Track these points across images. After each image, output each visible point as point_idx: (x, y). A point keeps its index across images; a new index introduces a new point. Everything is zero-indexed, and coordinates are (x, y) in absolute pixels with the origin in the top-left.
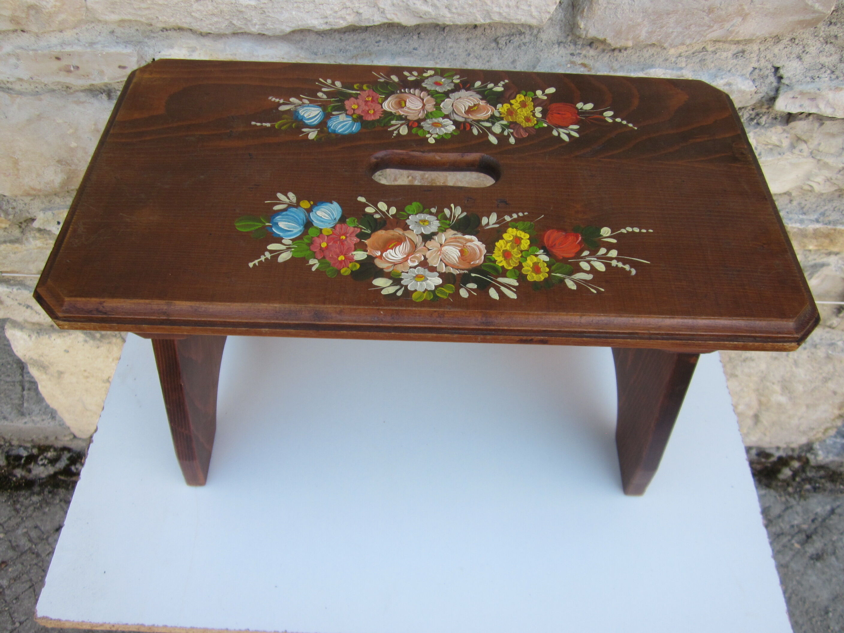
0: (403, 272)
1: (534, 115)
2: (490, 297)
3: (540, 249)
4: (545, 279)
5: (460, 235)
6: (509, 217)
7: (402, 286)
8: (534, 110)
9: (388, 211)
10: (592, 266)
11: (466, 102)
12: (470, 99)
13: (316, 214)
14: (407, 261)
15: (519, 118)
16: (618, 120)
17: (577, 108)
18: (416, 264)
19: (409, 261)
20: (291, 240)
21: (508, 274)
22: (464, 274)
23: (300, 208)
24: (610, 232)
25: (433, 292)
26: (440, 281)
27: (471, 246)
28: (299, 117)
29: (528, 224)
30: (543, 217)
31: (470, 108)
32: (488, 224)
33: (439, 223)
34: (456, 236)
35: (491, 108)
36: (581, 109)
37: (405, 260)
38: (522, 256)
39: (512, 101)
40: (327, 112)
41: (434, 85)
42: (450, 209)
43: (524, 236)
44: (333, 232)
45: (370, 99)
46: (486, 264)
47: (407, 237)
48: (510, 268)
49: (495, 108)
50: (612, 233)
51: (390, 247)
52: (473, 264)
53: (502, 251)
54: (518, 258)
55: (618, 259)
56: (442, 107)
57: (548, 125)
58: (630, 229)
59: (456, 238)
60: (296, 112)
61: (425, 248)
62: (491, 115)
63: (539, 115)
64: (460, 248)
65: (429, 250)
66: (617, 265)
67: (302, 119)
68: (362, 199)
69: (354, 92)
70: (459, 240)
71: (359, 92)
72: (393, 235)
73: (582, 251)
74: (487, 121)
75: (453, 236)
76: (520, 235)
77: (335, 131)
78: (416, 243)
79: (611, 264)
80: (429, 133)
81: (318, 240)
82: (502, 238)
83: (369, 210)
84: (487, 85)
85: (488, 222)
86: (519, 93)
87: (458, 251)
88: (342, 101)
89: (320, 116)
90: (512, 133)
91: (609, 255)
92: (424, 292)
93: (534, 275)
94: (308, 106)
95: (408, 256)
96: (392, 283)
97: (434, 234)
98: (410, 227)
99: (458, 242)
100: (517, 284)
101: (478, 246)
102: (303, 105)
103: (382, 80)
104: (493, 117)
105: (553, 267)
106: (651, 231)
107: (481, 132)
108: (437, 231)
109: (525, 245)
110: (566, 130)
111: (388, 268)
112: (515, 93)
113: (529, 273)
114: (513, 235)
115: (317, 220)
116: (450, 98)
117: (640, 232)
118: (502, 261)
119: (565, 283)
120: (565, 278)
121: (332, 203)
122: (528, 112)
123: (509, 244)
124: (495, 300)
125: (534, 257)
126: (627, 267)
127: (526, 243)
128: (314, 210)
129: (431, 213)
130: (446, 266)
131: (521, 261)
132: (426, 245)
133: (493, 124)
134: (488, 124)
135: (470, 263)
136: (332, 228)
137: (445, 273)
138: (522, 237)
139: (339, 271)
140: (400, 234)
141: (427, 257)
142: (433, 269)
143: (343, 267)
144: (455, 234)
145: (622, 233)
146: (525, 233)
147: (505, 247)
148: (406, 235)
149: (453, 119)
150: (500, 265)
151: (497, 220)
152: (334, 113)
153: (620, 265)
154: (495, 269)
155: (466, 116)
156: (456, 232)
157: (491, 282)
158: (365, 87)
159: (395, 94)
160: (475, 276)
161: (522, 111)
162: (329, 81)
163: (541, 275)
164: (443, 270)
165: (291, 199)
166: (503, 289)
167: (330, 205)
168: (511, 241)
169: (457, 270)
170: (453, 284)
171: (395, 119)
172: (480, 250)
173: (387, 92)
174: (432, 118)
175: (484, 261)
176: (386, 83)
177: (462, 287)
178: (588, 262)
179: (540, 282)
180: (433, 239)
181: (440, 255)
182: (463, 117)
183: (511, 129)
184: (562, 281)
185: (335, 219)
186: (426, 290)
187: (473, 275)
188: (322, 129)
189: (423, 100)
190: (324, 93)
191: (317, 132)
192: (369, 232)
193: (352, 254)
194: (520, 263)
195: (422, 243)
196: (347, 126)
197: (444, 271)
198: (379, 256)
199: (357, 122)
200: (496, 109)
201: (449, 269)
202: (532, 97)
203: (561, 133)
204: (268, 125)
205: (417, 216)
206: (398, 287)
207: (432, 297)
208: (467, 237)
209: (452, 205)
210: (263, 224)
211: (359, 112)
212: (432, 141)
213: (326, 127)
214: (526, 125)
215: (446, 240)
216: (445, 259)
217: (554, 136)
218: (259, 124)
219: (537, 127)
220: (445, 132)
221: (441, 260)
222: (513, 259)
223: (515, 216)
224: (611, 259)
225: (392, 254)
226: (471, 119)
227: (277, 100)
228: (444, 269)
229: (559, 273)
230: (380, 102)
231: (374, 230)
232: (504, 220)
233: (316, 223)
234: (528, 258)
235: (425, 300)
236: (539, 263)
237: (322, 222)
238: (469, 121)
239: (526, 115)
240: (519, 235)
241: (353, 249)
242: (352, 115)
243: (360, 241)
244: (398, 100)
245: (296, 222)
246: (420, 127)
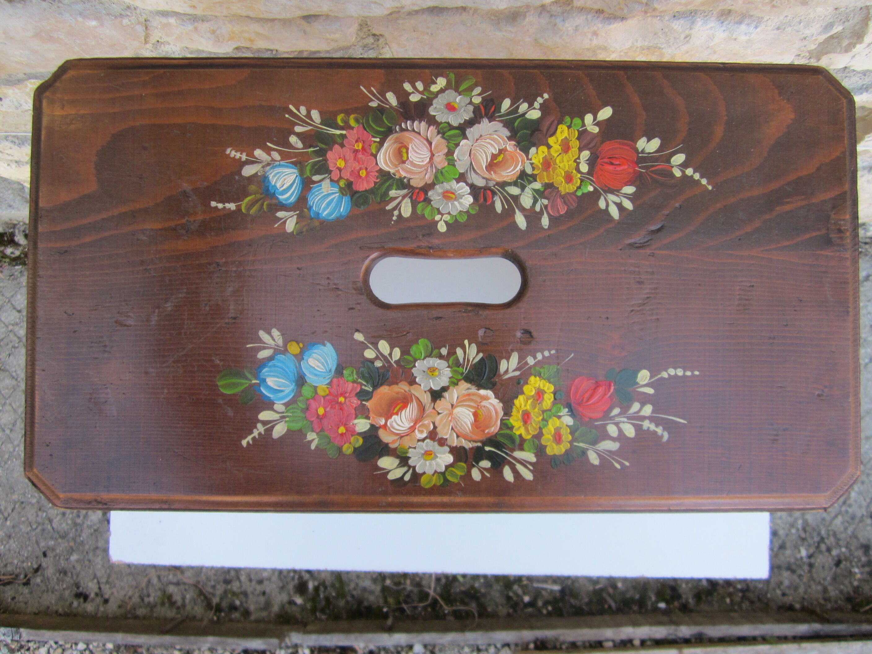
0: (410, 447)
1: (578, 170)
2: (504, 478)
3: (564, 408)
4: (566, 451)
5: (474, 390)
6: (532, 359)
7: (410, 467)
8: (579, 158)
9: (390, 354)
10: (620, 431)
11: (489, 146)
12: (493, 140)
13: (308, 363)
14: (414, 431)
15: (557, 176)
16: (689, 172)
17: (636, 150)
18: (424, 435)
19: (416, 431)
20: (284, 404)
21: (526, 446)
22: (478, 448)
23: (288, 355)
24: (648, 378)
25: (443, 474)
26: (450, 459)
27: (487, 407)
28: (270, 188)
29: (554, 368)
30: (572, 357)
31: (494, 157)
32: (507, 372)
33: (451, 371)
34: (470, 391)
35: (522, 155)
36: (643, 152)
37: (412, 429)
38: (543, 419)
39: (551, 141)
40: (305, 176)
41: (446, 111)
42: (463, 347)
43: (548, 389)
44: (330, 392)
45: (361, 145)
46: (502, 432)
47: (414, 395)
48: (529, 437)
49: (527, 154)
50: (651, 377)
51: (395, 411)
52: (488, 433)
53: (521, 412)
54: (539, 422)
55: (651, 419)
56: (456, 158)
57: (595, 188)
58: (672, 372)
59: (469, 395)
60: (265, 178)
61: (434, 411)
62: (520, 170)
63: (584, 168)
64: (473, 410)
65: (439, 414)
66: (649, 428)
67: (274, 193)
68: (359, 337)
69: (338, 132)
70: (472, 397)
71: (344, 132)
72: (398, 393)
73: (611, 409)
74: (515, 184)
75: (466, 392)
76: (544, 386)
77: (318, 214)
78: (424, 404)
79: (642, 425)
80: (439, 213)
81: (313, 404)
82: (523, 393)
83: (369, 354)
84: (518, 107)
85: (508, 368)
86: (560, 122)
87: (471, 414)
88: (322, 153)
89: (297, 184)
90: (546, 207)
91: (642, 413)
92: (433, 475)
93: (554, 445)
94: (280, 166)
95: (415, 424)
96: (399, 464)
97: (444, 389)
98: (417, 380)
99: (472, 400)
100: (533, 459)
101: (494, 406)
102: (271, 164)
103: (374, 104)
104: (523, 175)
105: (577, 434)
106: (697, 373)
107: (506, 207)
108: (447, 384)
109: (548, 401)
110: (617, 196)
111: (394, 442)
112: (556, 122)
113: (549, 444)
114: (535, 388)
115: (310, 372)
116: (467, 139)
117: (684, 376)
118: (519, 427)
119: (587, 456)
120: (588, 449)
121: (325, 345)
122: (570, 163)
123: (530, 402)
124: (510, 483)
125: (555, 419)
126: (659, 430)
127: (550, 399)
128: (305, 357)
129: (441, 357)
130: (458, 436)
131: (542, 426)
132: (435, 407)
133: (523, 188)
134: (514, 191)
135: (484, 431)
136: (327, 384)
137: (456, 447)
138: (546, 389)
139: (340, 449)
140: (405, 391)
141: (436, 424)
142: (442, 442)
143: (345, 443)
144: (468, 389)
145: (662, 379)
146: (550, 382)
147: (525, 406)
148: (413, 392)
149: (470, 182)
150: (518, 433)
151: (518, 363)
152: (316, 178)
153: (652, 427)
154: (511, 438)
155: (487, 175)
156: (469, 385)
157: (506, 459)
158: (352, 123)
159: (393, 133)
160: (490, 451)
161: (563, 162)
162: (303, 110)
163: (562, 446)
164: (454, 442)
165: (276, 340)
166: (519, 467)
167: (323, 347)
168: (533, 396)
169: (470, 441)
170: (465, 462)
171: (395, 187)
172: (496, 412)
173: (382, 130)
174: (442, 183)
175: (501, 428)
176: (381, 110)
177: (474, 466)
178: (617, 424)
179: (561, 455)
180: (444, 397)
181: (451, 421)
182: (484, 178)
183: (545, 198)
184: (584, 453)
185: (330, 371)
186: (436, 472)
187: (487, 449)
188: (302, 211)
189: (430, 144)
190: (298, 135)
191: (295, 217)
192: (369, 389)
193: (353, 424)
194: (540, 428)
195: (431, 404)
196: (333, 205)
197: (455, 445)
198: (383, 425)
199: (346, 195)
200: (528, 159)
201: (461, 442)
202: (578, 130)
203: (610, 203)
204: (232, 206)
205: (425, 362)
206: (405, 469)
207: (442, 481)
208: (483, 392)
209: (466, 342)
210: (250, 382)
211: (346, 175)
212: (442, 228)
213: (306, 208)
214: (565, 189)
215: (458, 398)
216: (456, 427)
217: (601, 210)
218: (220, 206)
219: (579, 193)
220: (460, 209)
221: (452, 429)
222: (533, 424)
223: (539, 356)
224: (643, 418)
225: (398, 422)
226: (494, 180)
227: (238, 155)
228: (455, 442)
229: (583, 442)
230: (374, 151)
231: (376, 386)
232: (526, 363)
233: (310, 378)
234: (550, 422)
235: (434, 485)
236: (561, 428)
237: (316, 375)
238: (491, 184)
239: (567, 168)
240: (542, 387)
241: (354, 416)
242: (337, 182)
243: (361, 403)
244: (396, 146)
245: (286, 377)
246: (428, 201)
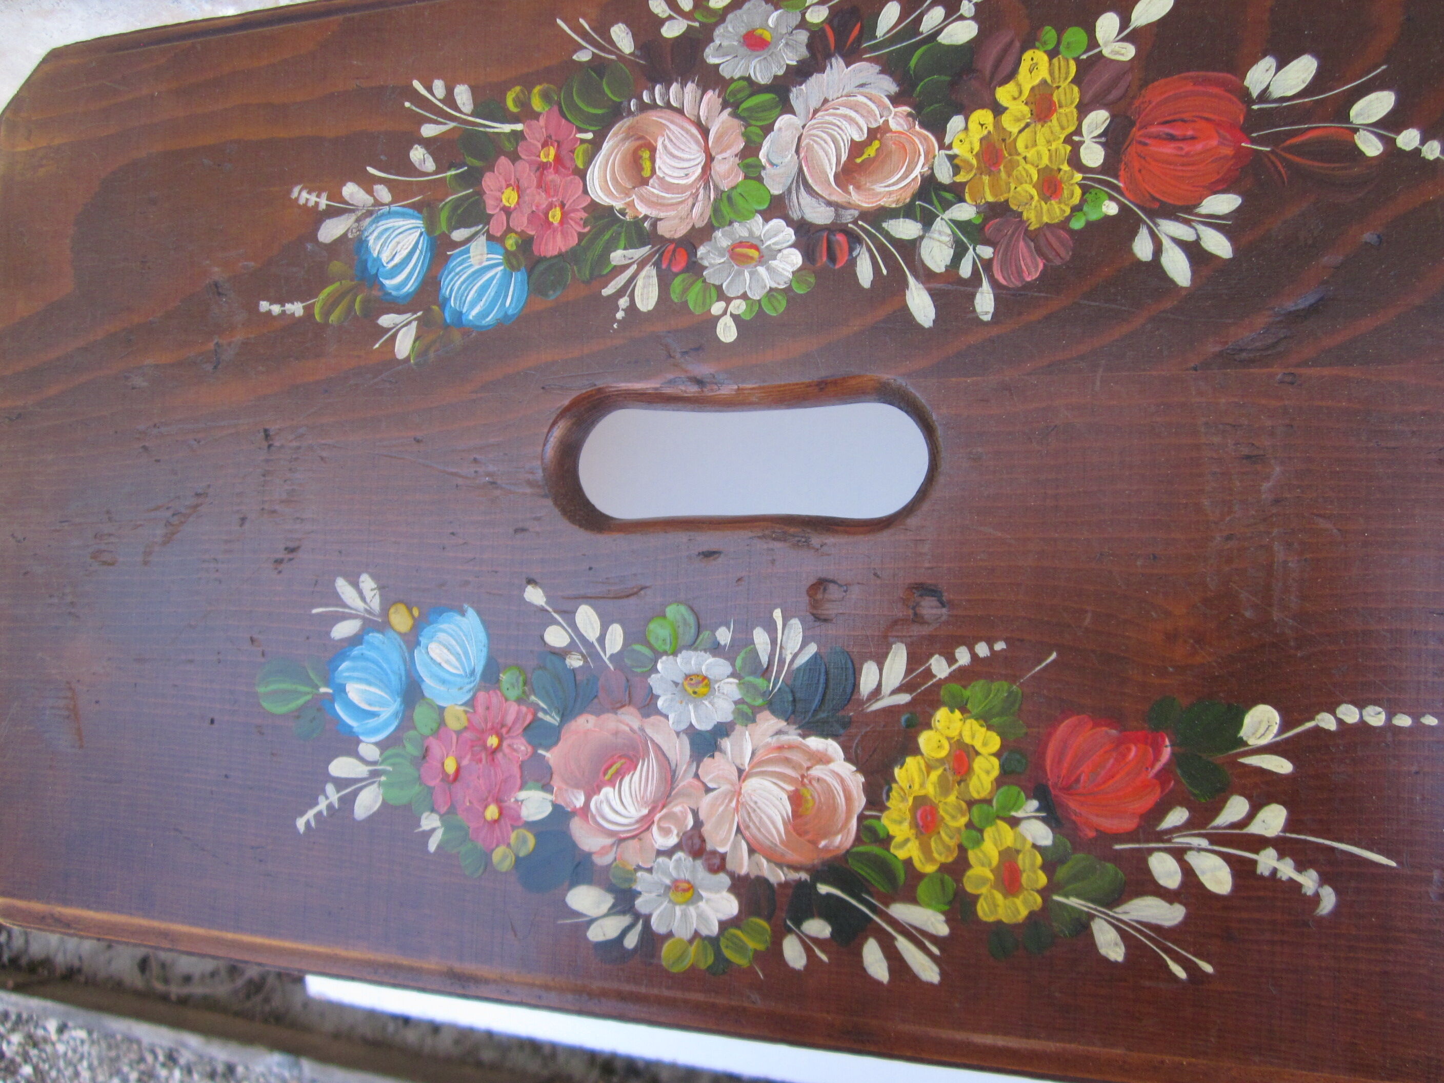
0: (639, 868)
1: (1075, 162)
2: (864, 970)
3: (1028, 797)
4: (1032, 914)
5: (793, 736)
6: (944, 662)
7: (637, 916)
8: (1078, 131)
9: (602, 639)
10: (1188, 872)
11: (845, 124)
12: (855, 107)
13: (428, 653)
14: (649, 828)
15: (1020, 182)
16: (1409, 139)
17: (1245, 93)
18: (673, 840)
19: (655, 829)
20: (377, 744)
21: (922, 890)
22: (800, 884)
23: (391, 634)
24: (1275, 729)
25: (713, 942)
26: (730, 906)
27: (825, 781)
28: (369, 264)
29: (1001, 689)
30: (1054, 661)
31: (856, 148)
32: (876, 693)
33: (739, 685)
34: (784, 738)
35: (926, 138)
36: (1264, 96)
37: (646, 823)
38: (970, 825)
39: (1003, 94)
40: (438, 233)
41: (744, 50)
42: (771, 628)
43: (985, 744)
44: (469, 720)
45: (552, 151)
46: (861, 849)
47: (652, 741)
48: (930, 869)
49: (941, 134)
50: (1284, 727)
51: (607, 777)
52: (826, 849)
53: (911, 800)
54: (958, 830)
55: (1282, 846)
56: (763, 161)
57: (1123, 207)
58: (1349, 714)
59: (780, 748)
60: (361, 242)
61: (696, 782)
62: (922, 175)
63: (1093, 155)
64: (791, 788)
65: (708, 790)
66: (1275, 871)
67: (376, 275)
68: (535, 596)
69: (507, 128)
70: (788, 754)
71: (519, 127)
72: (616, 733)
73: (1161, 810)
74: (907, 211)
75: (774, 741)
76: (973, 737)
77: (461, 313)
78: (673, 765)
79: (1254, 863)
80: (721, 295)
81: (437, 749)
82: (915, 751)
83: (556, 637)
84: (919, 20)
85: (880, 685)
86: (1029, 43)
87: (785, 797)
88: (472, 178)
89: (421, 252)
90: (988, 265)
91: (1255, 828)
92: (691, 942)
93: (999, 897)
94: (390, 214)
95: (652, 811)
96: (613, 906)
97: (723, 730)
98: (660, 703)
99: (787, 761)
100: (943, 930)
101: (842, 781)
102: (373, 212)
103: (583, 56)
104: (929, 185)
105: (1062, 872)
106: (1430, 721)
107: (885, 272)
108: (729, 718)
109: (983, 776)
110: (1187, 222)
111: (604, 851)
112: (1017, 44)
113: (984, 890)
114: (948, 739)
115: (434, 676)
116: (793, 112)
117: (1389, 727)
118: (907, 840)
119: (1091, 936)
120: (1091, 917)
121: (463, 613)
122: (1053, 147)
123: (935, 775)
124: (878, 983)
125: (1003, 826)
126: (1309, 881)
127: (988, 772)
128: (423, 640)
129: (716, 649)
130: (751, 851)
131: (966, 844)
132: (700, 772)
133: (928, 221)
134: (905, 229)
135: (814, 843)
136: (465, 704)
137: (747, 876)
138: (978, 746)
139: (487, 856)
140: (632, 730)
141: (702, 816)
142: (715, 862)
143: (497, 845)
144: (779, 732)
145: (1318, 730)
146: (990, 728)
147: (922, 785)
148: (649, 731)
149: (795, 215)
150: (902, 854)
151: (909, 671)
152: (458, 235)
153: (1287, 870)
154: (884, 867)
155: (838, 196)
156: (782, 724)
157: (871, 920)
158: (537, 104)
159: (622, 118)
160: (829, 896)
161: (1035, 144)
162: (439, 87)
163: (1019, 901)
164: (741, 865)
165: (368, 600)
166: (903, 944)
167: (458, 618)
168: (942, 761)
169: (780, 865)
170: (768, 919)
171: (622, 243)
172: (848, 798)
173: (599, 112)
174: (731, 223)
175: (858, 840)
176: (598, 66)
177: (789, 931)
178: (1179, 854)
179: (1016, 926)
180: (721, 750)
181: (736, 809)
182: (829, 203)
183: (987, 242)
184: (1082, 925)
185: (473, 673)
186: (696, 934)
187: (823, 889)
188: (428, 311)
189: (705, 131)
190: (428, 143)
191: (415, 324)
192: (552, 719)
193: (517, 801)
194: (962, 849)
195: (689, 764)
196: (491, 292)
197: (744, 871)
198: (582, 809)
199: (519, 270)
200: (942, 146)
201: (758, 865)
202: (1077, 60)
203: (1167, 243)
204: (296, 309)
205: (679, 659)
206: (626, 920)
207: (710, 960)
208: (815, 743)
209: (777, 614)
210: (315, 691)
211: (521, 222)
212: (727, 332)
213: (436, 302)
214: (1039, 215)
215: (753, 753)
216: (748, 827)
217: (1139, 263)
218: (276, 309)
219: (1078, 224)
220: (770, 283)
221: (739, 830)
222: (943, 834)
223: (963, 657)
224: (1259, 843)
225: (613, 803)
226: (856, 207)
227: (313, 199)
228: (744, 865)
229: (1078, 896)
230: (580, 164)
231: (567, 715)
232: (929, 674)
233: (430, 685)
234: (989, 833)
235: (693, 968)
236: (1018, 852)
237: (444, 682)
238: (848, 217)
239: (1045, 161)
240: (967, 740)
241: (519, 782)
242: (501, 240)
243: (535, 753)
244: (628, 145)
245: (384, 684)
246: (695, 269)
